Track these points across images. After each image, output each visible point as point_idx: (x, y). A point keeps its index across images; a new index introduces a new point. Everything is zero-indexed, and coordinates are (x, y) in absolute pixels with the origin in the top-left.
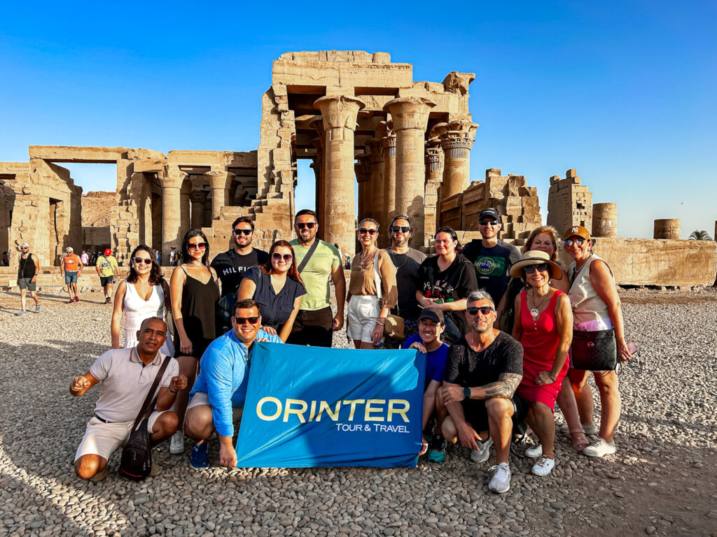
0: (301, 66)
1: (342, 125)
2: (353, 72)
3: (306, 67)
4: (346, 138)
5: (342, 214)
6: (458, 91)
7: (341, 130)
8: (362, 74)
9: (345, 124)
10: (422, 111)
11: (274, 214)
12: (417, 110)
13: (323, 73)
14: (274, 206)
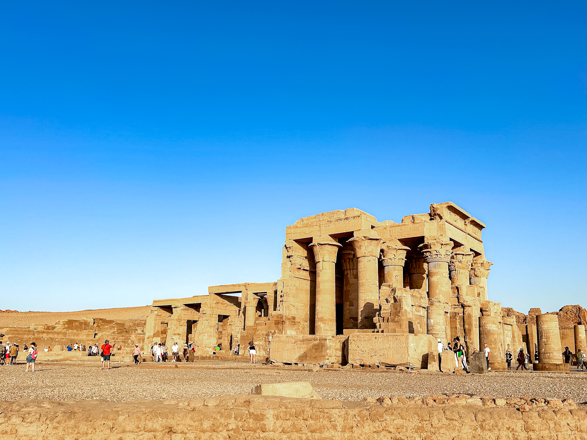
0: (300, 227)
1: (321, 260)
2: (327, 226)
3: (303, 227)
4: (324, 268)
5: (321, 318)
6: (437, 217)
7: (321, 263)
8: (332, 225)
9: (323, 259)
10: (366, 244)
11: (275, 321)
12: (363, 244)
13: (311, 229)
14: (275, 316)
